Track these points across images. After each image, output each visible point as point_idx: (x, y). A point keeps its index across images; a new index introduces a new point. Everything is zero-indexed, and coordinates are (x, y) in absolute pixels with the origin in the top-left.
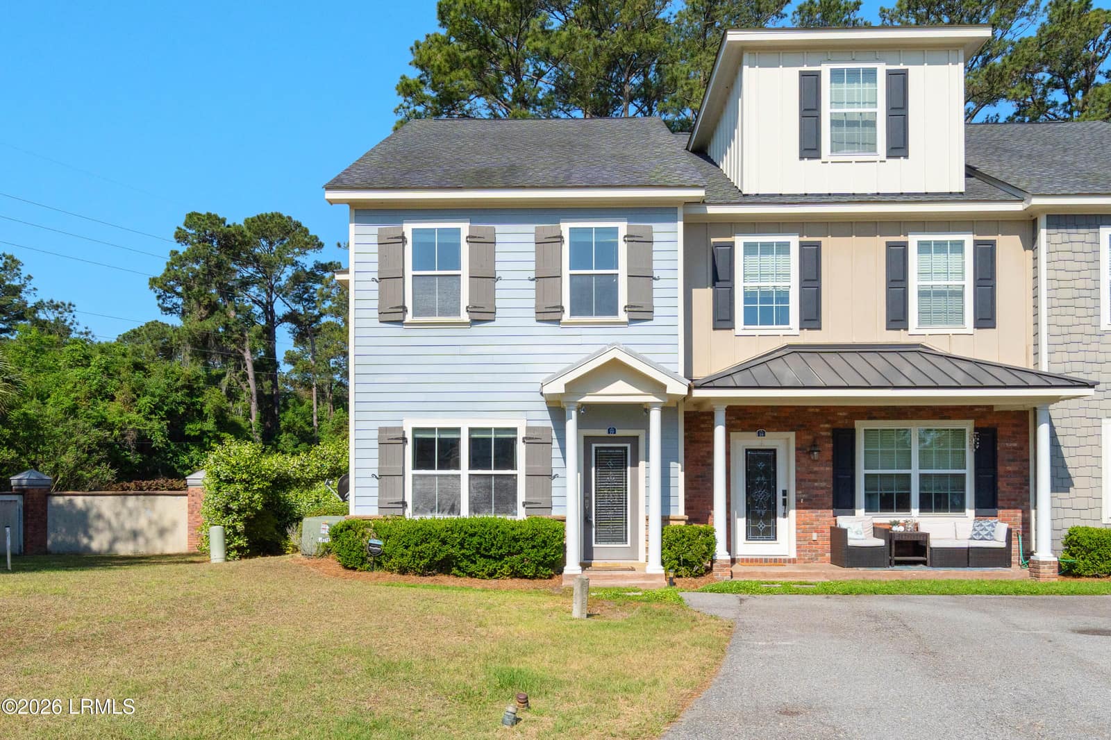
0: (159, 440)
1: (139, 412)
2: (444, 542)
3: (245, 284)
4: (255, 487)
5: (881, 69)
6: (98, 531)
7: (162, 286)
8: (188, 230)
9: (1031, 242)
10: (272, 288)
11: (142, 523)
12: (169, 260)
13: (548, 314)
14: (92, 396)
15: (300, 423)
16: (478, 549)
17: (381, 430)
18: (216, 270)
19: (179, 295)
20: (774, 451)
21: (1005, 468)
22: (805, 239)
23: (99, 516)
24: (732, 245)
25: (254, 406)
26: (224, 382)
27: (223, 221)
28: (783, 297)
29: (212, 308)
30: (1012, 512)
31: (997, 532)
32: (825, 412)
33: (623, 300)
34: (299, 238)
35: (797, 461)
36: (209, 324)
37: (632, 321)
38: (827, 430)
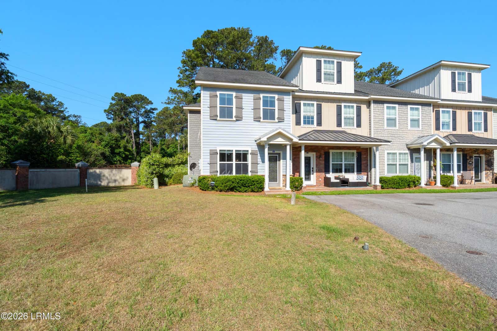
0: (108, 153)
1: (102, 146)
2: (233, 182)
3: (131, 112)
4: (161, 167)
5: (335, 61)
6: (104, 180)
7: (108, 112)
8: (115, 97)
9: (369, 107)
10: (139, 114)
11: (118, 178)
12: (110, 105)
13: (257, 119)
14: (87, 141)
15: (146, 150)
16: (242, 184)
17: (210, 150)
18: (123, 109)
19: (113, 114)
20: (310, 157)
21: (363, 162)
22: (318, 103)
23: (104, 176)
24: (300, 103)
25: (134, 145)
26: (126, 139)
27: (126, 95)
28: (313, 118)
29: (122, 119)
30: (364, 173)
31: (363, 178)
32: (322, 147)
33: (276, 116)
34: (146, 101)
35: (316, 160)
36: (122, 123)
37: (279, 122)
38: (323, 152)
